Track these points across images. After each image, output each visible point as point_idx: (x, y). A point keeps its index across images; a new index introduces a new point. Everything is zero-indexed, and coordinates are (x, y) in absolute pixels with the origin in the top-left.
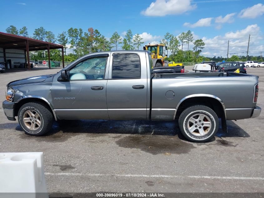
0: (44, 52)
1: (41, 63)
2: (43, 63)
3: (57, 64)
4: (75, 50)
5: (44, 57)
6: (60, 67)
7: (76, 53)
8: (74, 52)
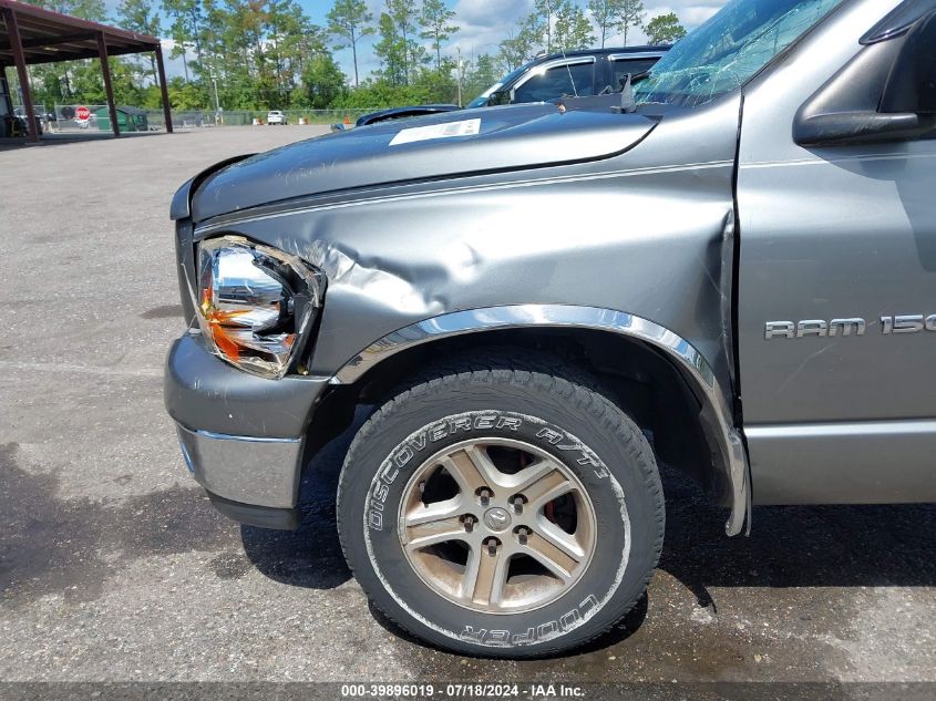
0: (70, 74)
1: (68, 114)
2: (78, 113)
3: (135, 119)
4: (193, 64)
5: (69, 92)
6: (149, 132)
7: (198, 77)
8: (190, 70)
